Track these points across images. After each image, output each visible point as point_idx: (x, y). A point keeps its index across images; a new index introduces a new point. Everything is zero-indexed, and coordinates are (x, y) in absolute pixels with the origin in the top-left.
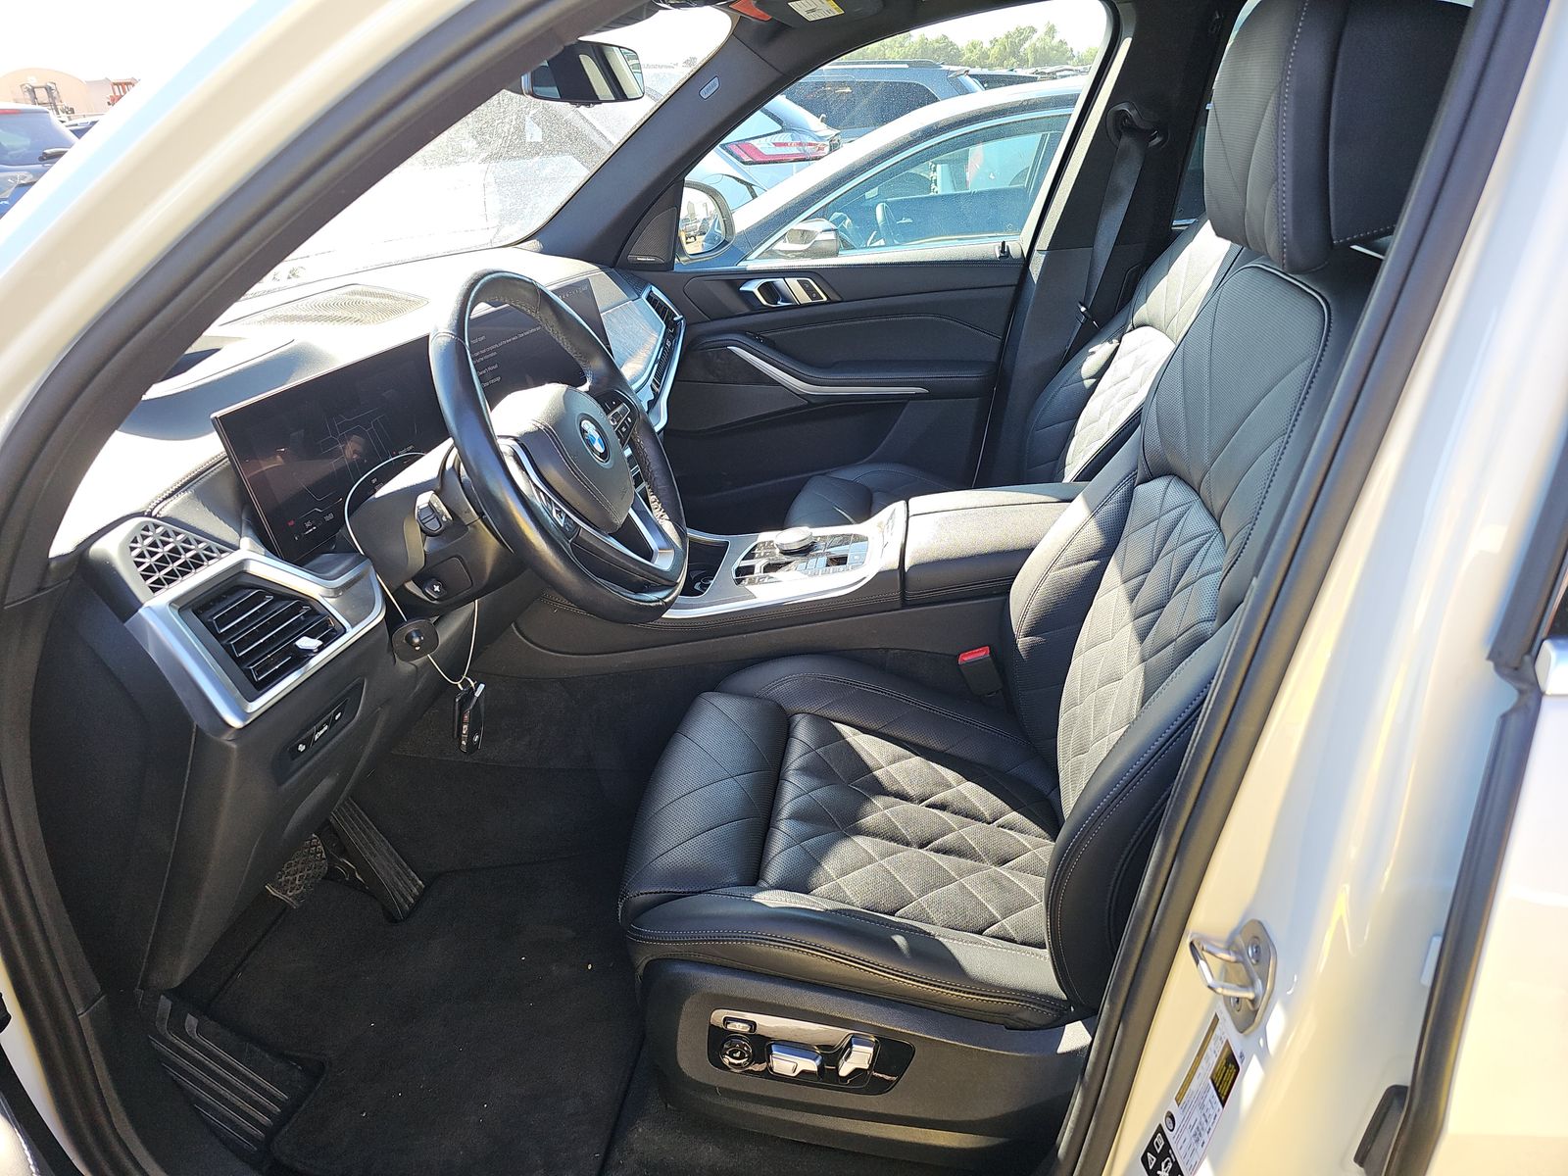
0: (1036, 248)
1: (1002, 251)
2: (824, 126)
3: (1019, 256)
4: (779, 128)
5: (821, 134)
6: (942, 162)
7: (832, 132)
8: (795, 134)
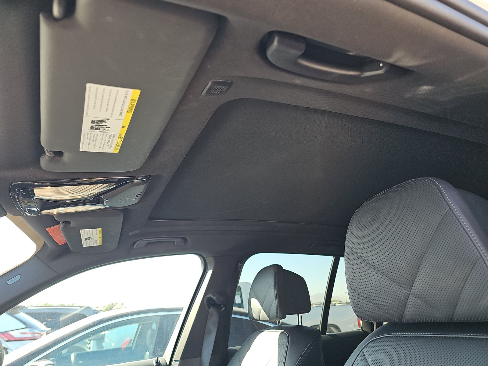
0: (174, 359)
1: (157, 362)
2: (45, 326)
3: (165, 364)
4: (25, 327)
5: (43, 330)
6: (93, 340)
7: (48, 329)
8: (31, 329)
